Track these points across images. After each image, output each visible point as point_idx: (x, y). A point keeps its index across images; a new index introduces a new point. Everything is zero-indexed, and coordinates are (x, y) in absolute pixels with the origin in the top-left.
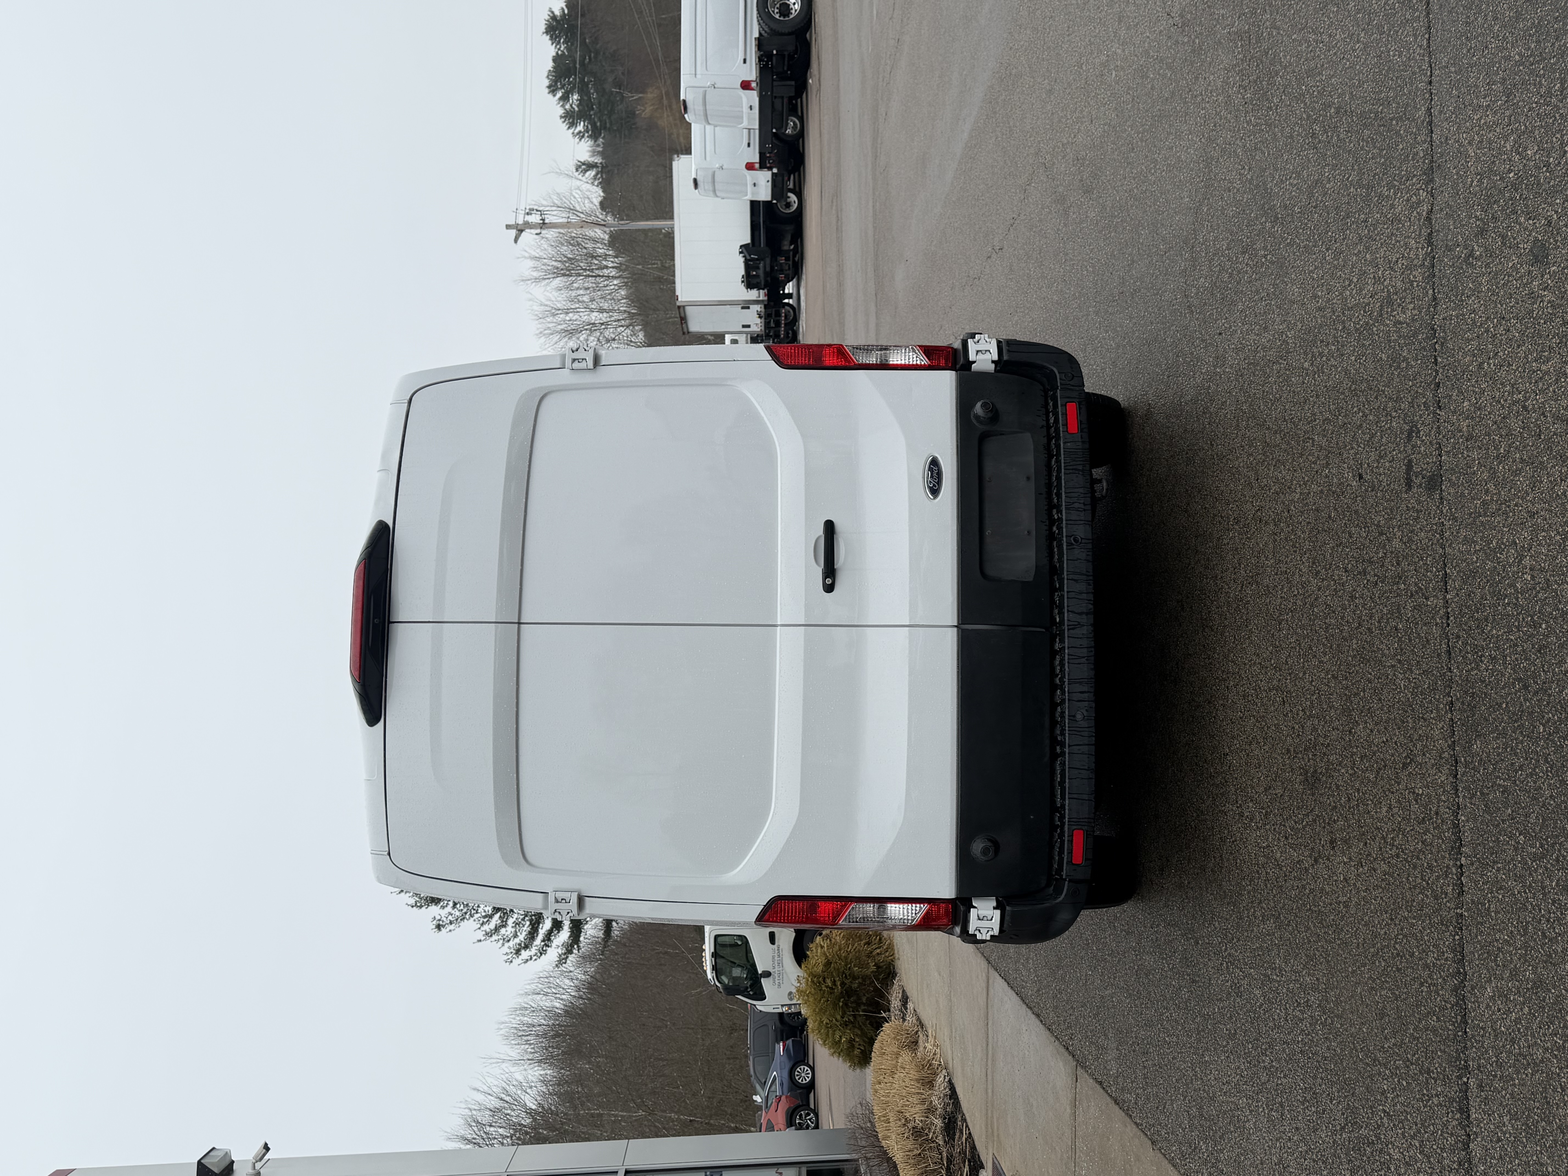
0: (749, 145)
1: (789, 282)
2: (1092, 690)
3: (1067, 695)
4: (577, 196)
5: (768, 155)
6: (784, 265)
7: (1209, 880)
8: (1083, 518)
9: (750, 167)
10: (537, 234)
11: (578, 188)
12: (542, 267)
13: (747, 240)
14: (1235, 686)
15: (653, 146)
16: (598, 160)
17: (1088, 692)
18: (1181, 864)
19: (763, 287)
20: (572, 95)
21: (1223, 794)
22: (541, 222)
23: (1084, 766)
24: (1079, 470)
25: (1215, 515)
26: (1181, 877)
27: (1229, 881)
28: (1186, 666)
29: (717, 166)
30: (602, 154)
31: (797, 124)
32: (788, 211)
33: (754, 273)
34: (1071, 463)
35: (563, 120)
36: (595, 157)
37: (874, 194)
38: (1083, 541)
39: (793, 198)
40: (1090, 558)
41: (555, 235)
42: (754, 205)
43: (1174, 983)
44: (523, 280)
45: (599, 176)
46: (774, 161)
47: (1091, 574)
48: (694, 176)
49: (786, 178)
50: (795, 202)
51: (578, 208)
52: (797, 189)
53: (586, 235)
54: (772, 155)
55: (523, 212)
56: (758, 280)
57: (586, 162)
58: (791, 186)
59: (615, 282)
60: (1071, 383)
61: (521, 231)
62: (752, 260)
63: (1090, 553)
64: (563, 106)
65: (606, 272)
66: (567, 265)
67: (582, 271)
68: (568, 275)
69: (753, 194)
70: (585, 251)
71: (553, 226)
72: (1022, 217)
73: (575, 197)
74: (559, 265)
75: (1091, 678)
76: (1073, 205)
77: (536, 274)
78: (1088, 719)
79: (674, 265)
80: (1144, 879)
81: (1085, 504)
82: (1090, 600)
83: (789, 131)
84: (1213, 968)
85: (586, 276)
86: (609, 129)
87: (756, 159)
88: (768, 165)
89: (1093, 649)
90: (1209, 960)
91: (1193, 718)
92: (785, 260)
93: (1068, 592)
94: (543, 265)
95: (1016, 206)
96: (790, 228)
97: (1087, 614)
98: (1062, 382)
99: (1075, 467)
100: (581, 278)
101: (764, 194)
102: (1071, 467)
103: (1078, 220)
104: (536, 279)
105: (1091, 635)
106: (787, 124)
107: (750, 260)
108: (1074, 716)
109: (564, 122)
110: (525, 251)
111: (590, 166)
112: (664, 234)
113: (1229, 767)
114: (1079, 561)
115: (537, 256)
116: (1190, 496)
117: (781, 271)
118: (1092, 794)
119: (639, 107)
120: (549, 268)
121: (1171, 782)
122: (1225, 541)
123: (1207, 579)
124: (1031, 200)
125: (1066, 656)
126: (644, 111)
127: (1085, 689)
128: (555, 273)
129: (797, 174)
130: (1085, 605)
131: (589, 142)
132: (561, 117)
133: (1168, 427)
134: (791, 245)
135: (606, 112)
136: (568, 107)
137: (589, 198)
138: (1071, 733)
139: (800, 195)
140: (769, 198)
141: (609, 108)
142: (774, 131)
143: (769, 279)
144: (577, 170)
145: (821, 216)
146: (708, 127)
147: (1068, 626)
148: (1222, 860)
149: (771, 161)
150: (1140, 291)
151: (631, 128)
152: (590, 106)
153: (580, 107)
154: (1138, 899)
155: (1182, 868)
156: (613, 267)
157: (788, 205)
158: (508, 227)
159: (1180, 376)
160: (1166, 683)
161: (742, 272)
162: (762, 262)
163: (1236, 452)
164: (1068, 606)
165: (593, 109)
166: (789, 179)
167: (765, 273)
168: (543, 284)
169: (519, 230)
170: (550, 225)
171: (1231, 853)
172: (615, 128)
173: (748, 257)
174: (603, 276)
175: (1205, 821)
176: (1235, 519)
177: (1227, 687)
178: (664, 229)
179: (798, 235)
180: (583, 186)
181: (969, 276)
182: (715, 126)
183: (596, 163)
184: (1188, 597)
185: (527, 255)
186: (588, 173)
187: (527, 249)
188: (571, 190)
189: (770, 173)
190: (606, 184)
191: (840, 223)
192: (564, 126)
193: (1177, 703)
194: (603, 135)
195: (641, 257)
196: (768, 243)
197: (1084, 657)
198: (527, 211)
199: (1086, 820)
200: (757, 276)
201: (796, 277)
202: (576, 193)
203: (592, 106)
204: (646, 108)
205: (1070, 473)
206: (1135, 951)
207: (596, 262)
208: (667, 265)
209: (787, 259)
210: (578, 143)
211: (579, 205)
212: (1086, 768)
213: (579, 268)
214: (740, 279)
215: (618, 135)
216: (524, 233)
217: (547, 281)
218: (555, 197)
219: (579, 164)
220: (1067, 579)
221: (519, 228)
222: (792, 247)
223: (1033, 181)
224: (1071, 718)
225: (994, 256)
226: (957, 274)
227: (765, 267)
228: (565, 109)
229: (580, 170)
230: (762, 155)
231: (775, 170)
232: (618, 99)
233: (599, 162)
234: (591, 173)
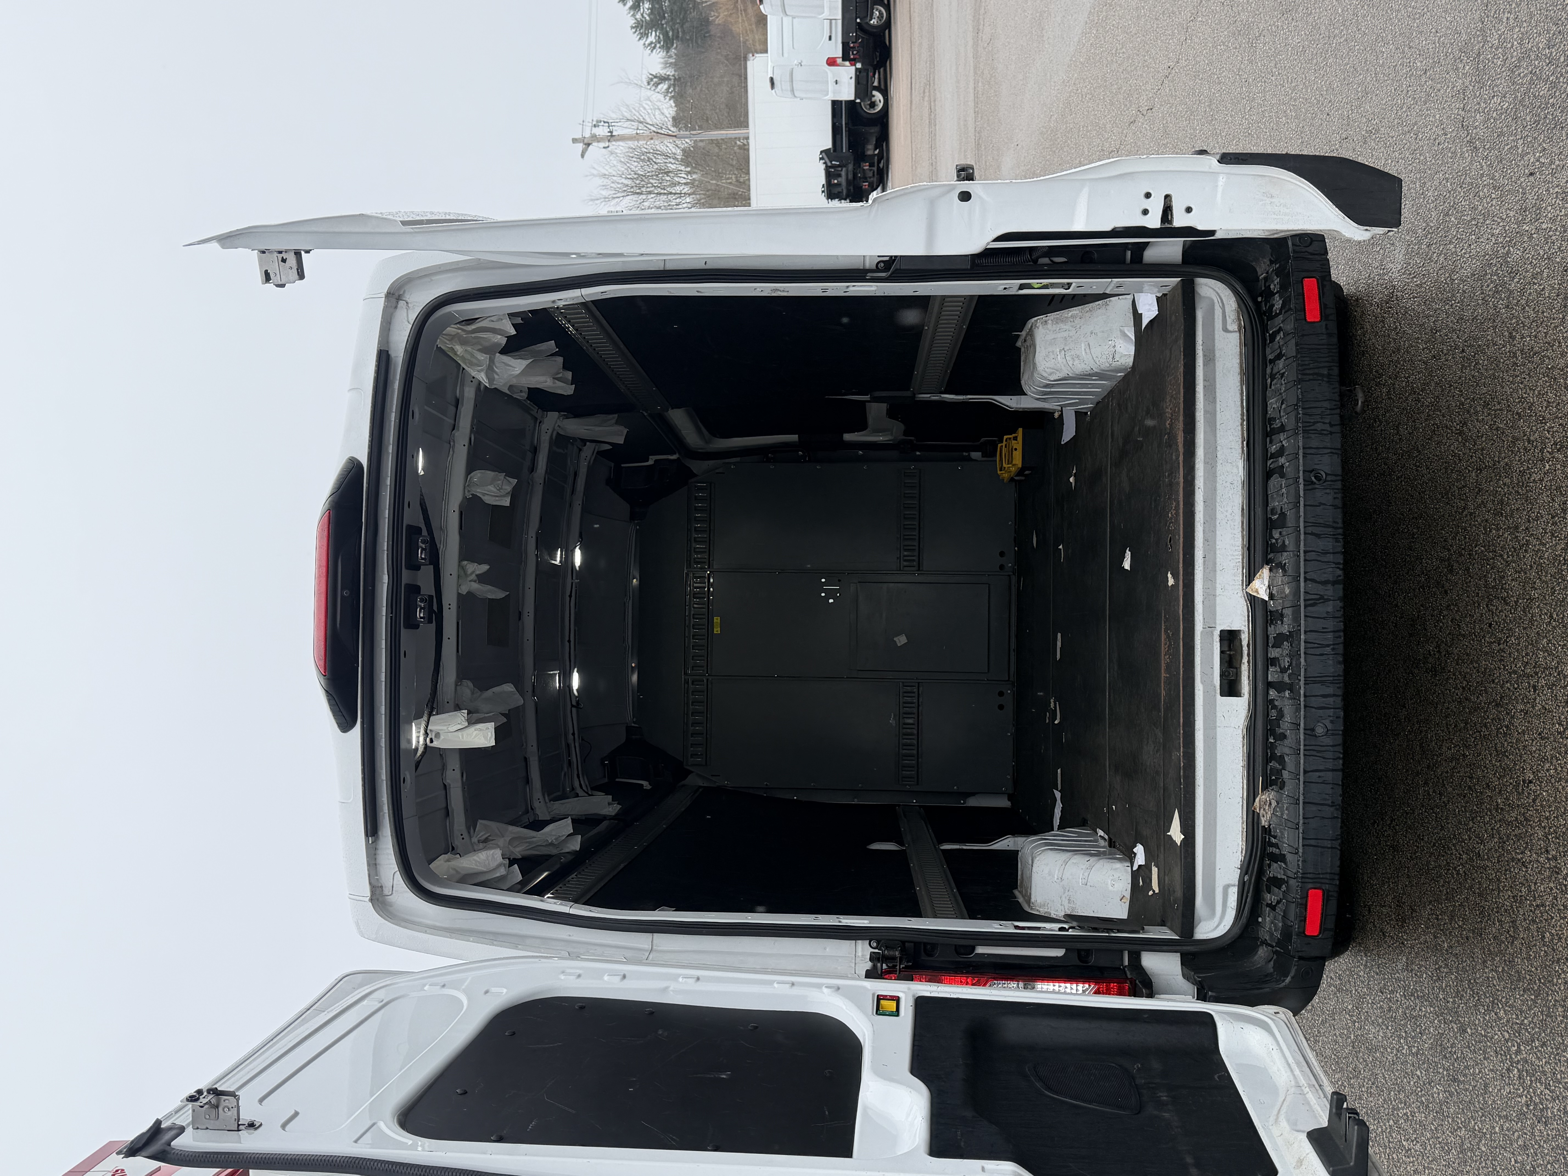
0: (830, 38)
1: (873, 191)
2: (1340, 692)
3: (1302, 699)
4: (647, 107)
5: (852, 45)
6: (868, 171)
7: (1489, 950)
8: (1329, 445)
9: (831, 62)
10: (604, 148)
11: (648, 99)
12: (612, 185)
13: (828, 144)
14: (1551, 687)
15: (728, 55)
16: (670, 72)
17: (1334, 695)
18: (1438, 919)
19: (844, 197)
20: (643, 3)
21: (1519, 837)
22: (609, 134)
23: (1325, 799)
24: (1322, 375)
25: (1515, 439)
26: (1435, 937)
27: (1528, 959)
28: (1456, 651)
29: (796, 62)
30: (674, 65)
31: (882, 14)
32: (872, 111)
33: (836, 181)
34: (1311, 366)
35: (634, 30)
36: (668, 69)
37: (975, 73)
38: (1329, 478)
39: (878, 96)
40: (1339, 503)
41: (624, 151)
42: (835, 104)
43: (1418, 1073)
44: (592, 200)
45: (672, 89)
46: (858, 52)
47: (1340, 525)
48: (770, 75)
49: (871, 74)
50: (880, 101)
51: (649, 121)
52: (883, 87)
53: (657, 150)
54: (856, 45)
55: (590, 125)
56: (839, 190)
57: (658, 75)
58: (876, 84)
59: (688, 200)
60: (1310, 249)
61: (588, 145)
62: (833, 166)
63: (1339, 496)
64: (633, 15)
65: (678, 189)
66: (638, 182)
67: (653, 188)
68: (638, 193)
69: (834, 92)
70: (656, 167)
71: (622, 138)
72: (1183, 63)
73: (645, 109)
74: (629, 182)
75: (1339, 676)
76: (1264, 33)
77: (605, 193)
78: (1333, 735)
79: (749, 180)
80: (1371, 925)
81: (1331, 425)
82: (1339, 563)
83: (873, 22)
84: (1492, 1070)
85: (657, 194)
86: (682, 40)
87: (839, 53)
88: (852, 57)
89: (1342, 634)
90: (1485, 1058)
91: (1466, 723)
92: (870, 166)
93: (1305, 552)
94: (613, 182)
95: (1173, 51)
96: (875, 130)
97: (1334, 583)
98: (1296, 248)
99: (1316, 371)
100: (653, 196)
101: (847, 92)
102: (1311, 372)
103: (1271, 53)
104: (605, 198)
105: (1340, 614)
106: (872, 13)
107: (830, 167)
108: (1313, 730)
109: (635, 32)
110: (594, 168)
111: (663, 79)
112: (739, 146)
113: (1534, 800)
114: (1322, 507)
115: (607, 173)
116: (1468, 412)
117: (865, 179)
118: (1336, 839)
119: (712, 13)
120: (619, 186)
121: (1423, 806)
122: (1536, 477)
123: (1498, 530)
124: (1197, 40)
125: (1302, 644)
126: (717, 17)
127: (1330, 690)
128: (625, 191)
129: (882, 70)
130: (1331, 570)
131: (661, 53)
132: (632, 27)
133: (1428, 317)
134: (876, 149)
135: (678, 21)
136: (638, 16)
137: (659, 109)
138: (1307, 753)
139: (885, 92)
140: (852, 98)
141: (681, 16)
142: (858, 20)
143: (852, 188)
144: (649, 84)
145: (911, 111)
146: (785, 19)
147: (1305, 600)
148: (1516, 928)
149: (855, 52)
150: (1377, 131)
151: (705, 37)
152: (662, 14)
153: (652, 17)
154: (1360, 951)
155: (1440, 925)
156: (685, 184)
157: (873, 105)
158: (575, 141)
159: (1451, 242)
160: (1416, 671)
161: (822, 180)
162: (844, 169)
163: (1560, 346)
164: (1305, 573)
165: (664, 18)
166: (874, 76)
167: (848, 182)
168: (612, 204)
169: (585, 144)
170: (619, 138)
171: (1534, 921)
172: (688, 37)
173: (829, 164)
174: (675, 194)
175: (1485, 868)
176: (1555, 444)
177: (1534, 687)
178: (739, 139)
179: (884, 138)
180: (654, 96)
181: (1103, 150)
182: (794, 17)
183: (669, 75)
184: (1461, 555)
185: (595, 172)
186: (660, 86)
187: (595, 166)
188: (640, 101)
189: (853, 68)
190: (679, 98)
191: (933, 115)
192: (636, 37)
193: (1436, 700)
194: (675, 45)
195: (715, 171)
196: (850, 146)
197: (1328, 646)
198: (594, 123)
199: (1328, 876)
200: (839, 185)
201: (881, 185)
202: (646, 104)
203: (664, 14)
204: (719, 13)
205: (1310, 380)
206: (1352, 1016)
207: (668, 178)
208: (742, 180)
209: (871, 165)
210: (650, 55)
211: (650, 117)
212: (1329, 802)
213: (649, 185)
214: (820, 189)
215: (691, 45)
216: (591, 146)
217: (617, 199)
218: (625, 110)
219: (650, 76)
220: (1305, 533)
221: (586, 141)
222: (877, 152)
223: (1200, 14)
224: (1308, 732)
225: (1141, 119)
226: (1086, 150)
227: (847, 175)
228: (636, 19)
229: (652, 83)
230: (845, 45)
231: (859, 65)
232: (691, 6)
233: (671, 74)
234: (664, 86)
